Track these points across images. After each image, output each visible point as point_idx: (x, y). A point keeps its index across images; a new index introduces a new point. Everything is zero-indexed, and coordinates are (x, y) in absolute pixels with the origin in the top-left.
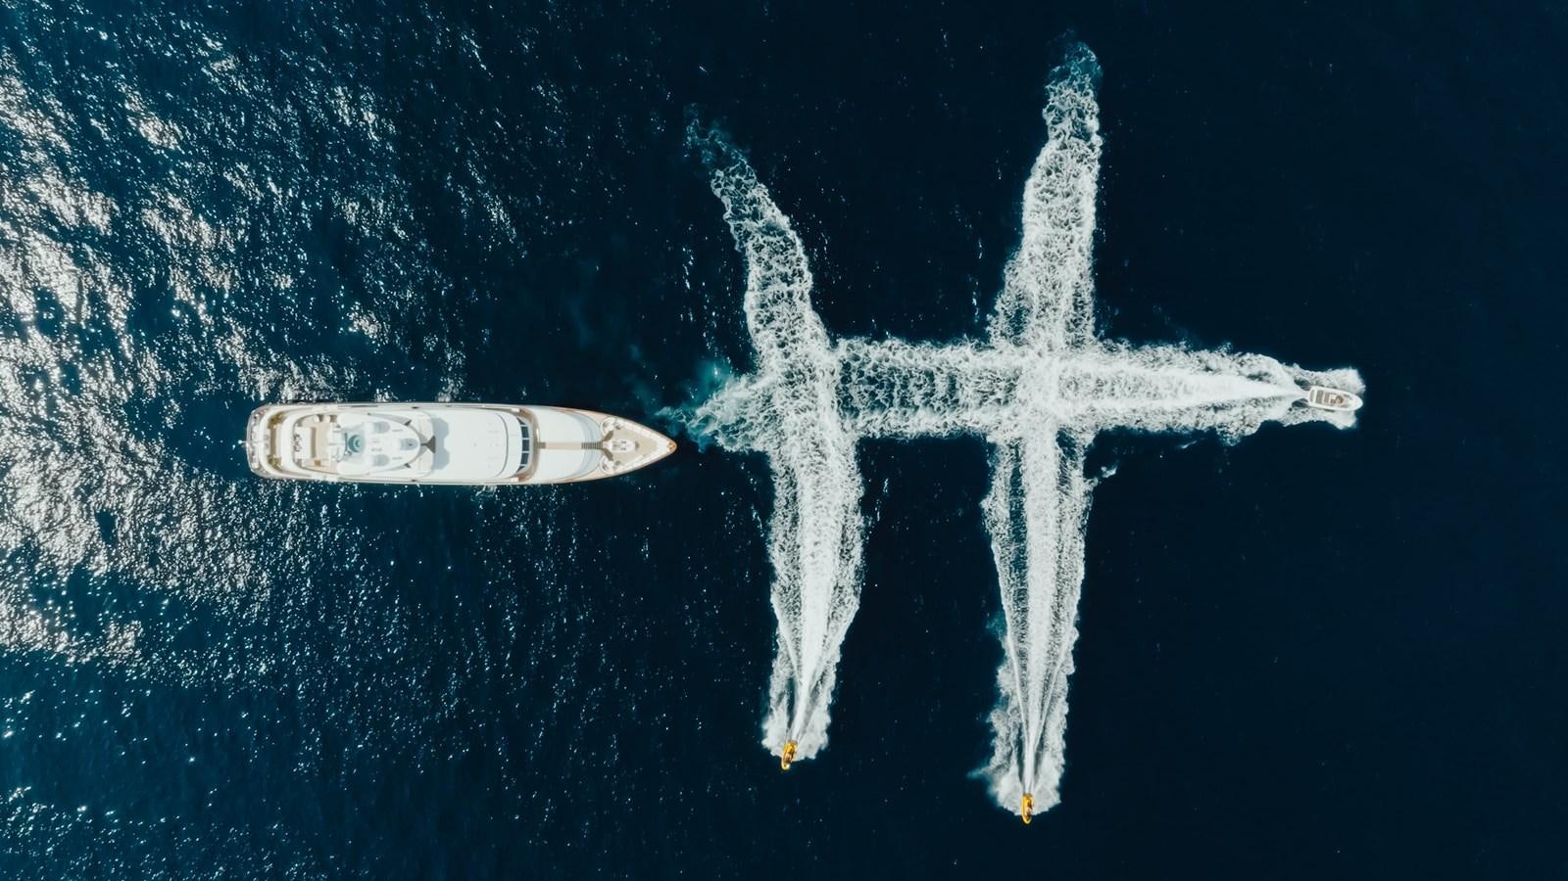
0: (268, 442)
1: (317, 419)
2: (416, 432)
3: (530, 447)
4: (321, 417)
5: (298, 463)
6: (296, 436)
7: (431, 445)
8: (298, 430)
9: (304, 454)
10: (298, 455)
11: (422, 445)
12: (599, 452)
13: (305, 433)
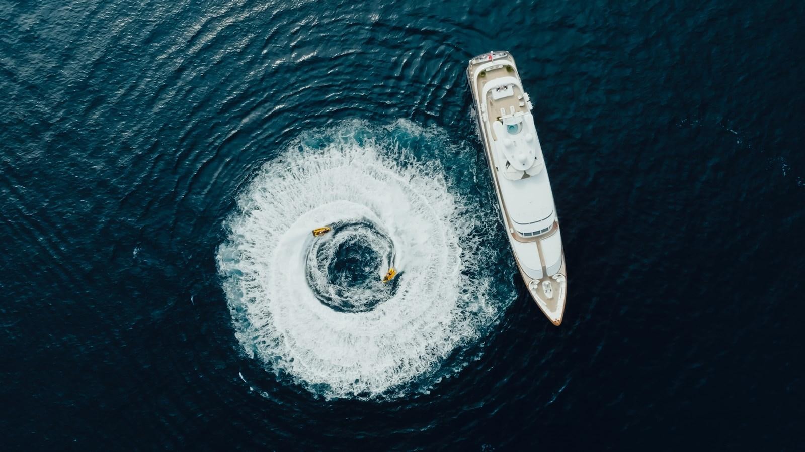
0: (494, 68)
1: (520, 98)
2: (533, 165)
3: (536, 237)
4: (522, 99)
5: (489, 93)
6: (506, 87)
7: (526, 176)
8: (510, 88)
9: (496, 95)
10: (494, 92)
11: (525, 171)
12: (541, 277)
13: (510, 92)
